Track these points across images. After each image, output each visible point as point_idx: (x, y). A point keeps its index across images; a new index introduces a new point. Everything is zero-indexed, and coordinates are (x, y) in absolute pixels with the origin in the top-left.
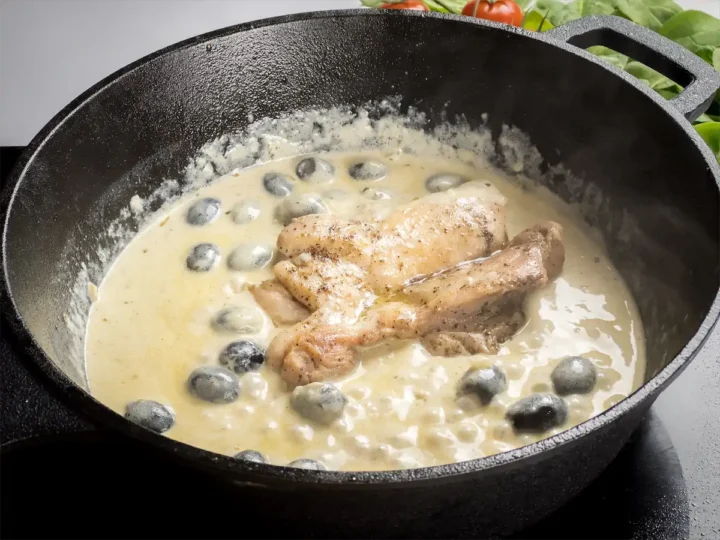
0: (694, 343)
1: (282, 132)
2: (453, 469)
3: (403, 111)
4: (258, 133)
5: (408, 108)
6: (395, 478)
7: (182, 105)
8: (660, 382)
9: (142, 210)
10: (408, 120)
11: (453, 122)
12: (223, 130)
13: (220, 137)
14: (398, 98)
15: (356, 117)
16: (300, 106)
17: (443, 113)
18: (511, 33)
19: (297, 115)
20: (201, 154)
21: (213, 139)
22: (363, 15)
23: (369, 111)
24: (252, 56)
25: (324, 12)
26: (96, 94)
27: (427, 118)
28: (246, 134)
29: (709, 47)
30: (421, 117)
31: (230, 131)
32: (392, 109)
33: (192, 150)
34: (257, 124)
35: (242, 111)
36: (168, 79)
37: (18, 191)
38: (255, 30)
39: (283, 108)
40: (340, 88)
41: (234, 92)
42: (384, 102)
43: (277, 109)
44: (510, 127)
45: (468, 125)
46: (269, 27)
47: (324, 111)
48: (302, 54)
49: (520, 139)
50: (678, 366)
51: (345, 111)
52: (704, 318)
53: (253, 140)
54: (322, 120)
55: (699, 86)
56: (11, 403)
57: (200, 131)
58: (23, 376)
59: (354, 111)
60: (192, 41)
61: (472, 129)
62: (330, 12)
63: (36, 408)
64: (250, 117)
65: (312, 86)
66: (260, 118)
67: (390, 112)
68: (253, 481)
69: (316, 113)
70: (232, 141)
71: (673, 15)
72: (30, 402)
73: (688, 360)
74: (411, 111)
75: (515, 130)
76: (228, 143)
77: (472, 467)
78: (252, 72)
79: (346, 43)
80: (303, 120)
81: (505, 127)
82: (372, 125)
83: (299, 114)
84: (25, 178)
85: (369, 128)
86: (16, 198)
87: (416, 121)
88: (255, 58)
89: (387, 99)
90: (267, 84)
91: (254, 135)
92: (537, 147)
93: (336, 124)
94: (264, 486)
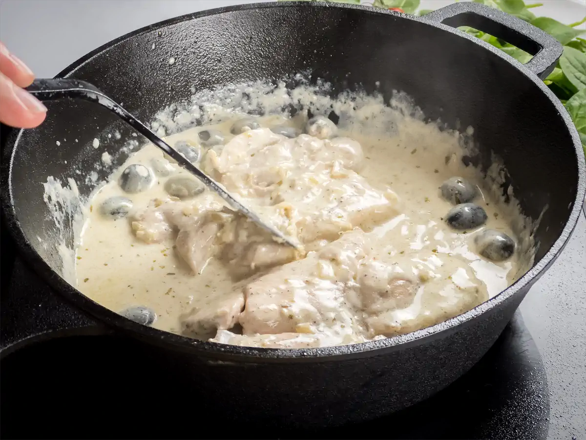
0: (559, 243)
1: (218, 101)
2: (382, 344)
3: (313, 82)
4: (199, 102)
5: (317, 79)
6: (337, 352)
7: (139, 80)
8: (536, 273)
9: (111, 164)
10: (317, 89)
11: (353, 90)
12: (172, 99)
13: (169, 106)
14: (309, 72)
15: (276, 87)
16: (231, 79)
17: (345, 83)
18: (397, 17)
19: (229, 87)
20: (155, 119)
21: (165, 107)
22: (280, 7)
23: (286, 82)
24: (193, 40)
25: (249, 5)
26: (73, 71)
27: (332, 87)
28: (189, 102)
30: (327, 86)
31: (177, 101)
32: (304, 80)
33: (148, 116)
34: (198, 95)
35: (186, 85)
36: (128, 59)
37: (18, 147)
38: (195, 20)
39: (218, 81)
40: (263, 64)
41: (180, 69)
42: (298, 75)
43: (214, 83)
44: (399, 92)
45: (365, 91)
46: (206, 17)
47: (251, 83)
48: (232, 39)
49: (407, 101)
50: (549, 260)
51: (267, 83)
52: (565, 225)
53: (195, 107)
54: (249, 90)
55: (546, 53)
57: (154, 101)
59: (274, 82)
60: (147, 29)
61: (368, 94)
62: (253, 4)
63: (48, 310)
64: (193, 90)
65: (241, 64)
66: (200, 89)
67: (302, 83)
68: (223, 361)
69: (245, 85)
70: (179, 108)
72: (43, 306)
73: (555, 256)
74: (319, 82)
75: (402, 94)
76: (176, 110)
78: (194, 53)
79: (267, 29)
80: (234, 91)
81: (395, 91)
82: (289, 94)
83: (231, 86)
84: (22, 137)
85: (286, 96)
86: (16, 152)
87: (323, 89)
88: (195, 42)
89: (301, 73)
90: (205, 62)
91: (196, 104)
92: (420, 107)
93: (260, 93)
94: (233, 363)
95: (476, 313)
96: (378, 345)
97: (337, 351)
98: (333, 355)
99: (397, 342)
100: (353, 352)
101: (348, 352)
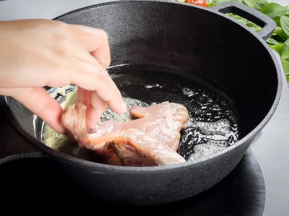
29: (279, 15)
38: (99, 7)
55: (268, 27)
68: (99, 171)
71: (265, 4)
77: (182, 165)
94: (104, 173)
96: (173, 167)
97: (153, 169)
98: (151, 170)
100: (161, 170)
101: (158, 169)
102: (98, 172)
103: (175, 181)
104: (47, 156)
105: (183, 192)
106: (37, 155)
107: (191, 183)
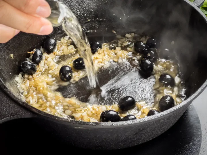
2: (144, 120)
40: (89, 3)
56: (2, 107)
58: (4, 98)
63: (10, 108)
72: (8, 106)
94: (84, 128)
95: (180, 106)
96: (142, 120)
98: (125, 124)
99: (149, 119)
102: (79, 128)
103: (142, 130)
104: (36, 116)
105: (146, 138)
106: (28, 115)
107: (153, 131)
